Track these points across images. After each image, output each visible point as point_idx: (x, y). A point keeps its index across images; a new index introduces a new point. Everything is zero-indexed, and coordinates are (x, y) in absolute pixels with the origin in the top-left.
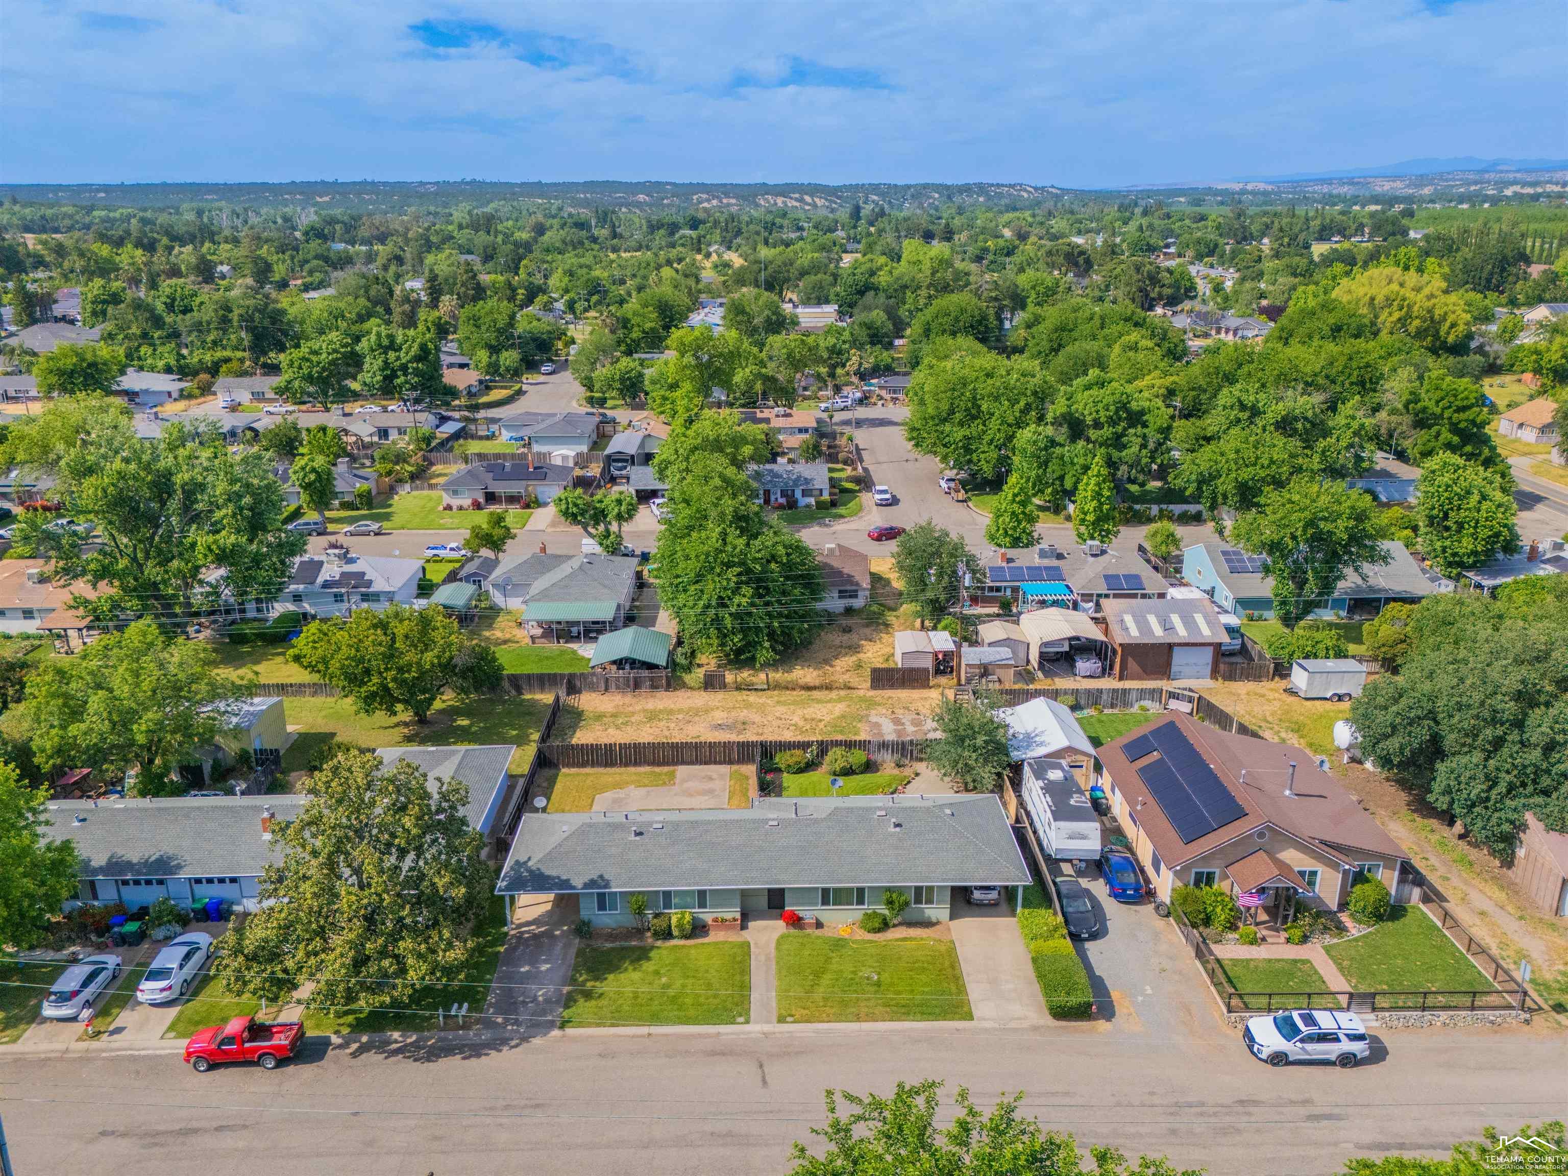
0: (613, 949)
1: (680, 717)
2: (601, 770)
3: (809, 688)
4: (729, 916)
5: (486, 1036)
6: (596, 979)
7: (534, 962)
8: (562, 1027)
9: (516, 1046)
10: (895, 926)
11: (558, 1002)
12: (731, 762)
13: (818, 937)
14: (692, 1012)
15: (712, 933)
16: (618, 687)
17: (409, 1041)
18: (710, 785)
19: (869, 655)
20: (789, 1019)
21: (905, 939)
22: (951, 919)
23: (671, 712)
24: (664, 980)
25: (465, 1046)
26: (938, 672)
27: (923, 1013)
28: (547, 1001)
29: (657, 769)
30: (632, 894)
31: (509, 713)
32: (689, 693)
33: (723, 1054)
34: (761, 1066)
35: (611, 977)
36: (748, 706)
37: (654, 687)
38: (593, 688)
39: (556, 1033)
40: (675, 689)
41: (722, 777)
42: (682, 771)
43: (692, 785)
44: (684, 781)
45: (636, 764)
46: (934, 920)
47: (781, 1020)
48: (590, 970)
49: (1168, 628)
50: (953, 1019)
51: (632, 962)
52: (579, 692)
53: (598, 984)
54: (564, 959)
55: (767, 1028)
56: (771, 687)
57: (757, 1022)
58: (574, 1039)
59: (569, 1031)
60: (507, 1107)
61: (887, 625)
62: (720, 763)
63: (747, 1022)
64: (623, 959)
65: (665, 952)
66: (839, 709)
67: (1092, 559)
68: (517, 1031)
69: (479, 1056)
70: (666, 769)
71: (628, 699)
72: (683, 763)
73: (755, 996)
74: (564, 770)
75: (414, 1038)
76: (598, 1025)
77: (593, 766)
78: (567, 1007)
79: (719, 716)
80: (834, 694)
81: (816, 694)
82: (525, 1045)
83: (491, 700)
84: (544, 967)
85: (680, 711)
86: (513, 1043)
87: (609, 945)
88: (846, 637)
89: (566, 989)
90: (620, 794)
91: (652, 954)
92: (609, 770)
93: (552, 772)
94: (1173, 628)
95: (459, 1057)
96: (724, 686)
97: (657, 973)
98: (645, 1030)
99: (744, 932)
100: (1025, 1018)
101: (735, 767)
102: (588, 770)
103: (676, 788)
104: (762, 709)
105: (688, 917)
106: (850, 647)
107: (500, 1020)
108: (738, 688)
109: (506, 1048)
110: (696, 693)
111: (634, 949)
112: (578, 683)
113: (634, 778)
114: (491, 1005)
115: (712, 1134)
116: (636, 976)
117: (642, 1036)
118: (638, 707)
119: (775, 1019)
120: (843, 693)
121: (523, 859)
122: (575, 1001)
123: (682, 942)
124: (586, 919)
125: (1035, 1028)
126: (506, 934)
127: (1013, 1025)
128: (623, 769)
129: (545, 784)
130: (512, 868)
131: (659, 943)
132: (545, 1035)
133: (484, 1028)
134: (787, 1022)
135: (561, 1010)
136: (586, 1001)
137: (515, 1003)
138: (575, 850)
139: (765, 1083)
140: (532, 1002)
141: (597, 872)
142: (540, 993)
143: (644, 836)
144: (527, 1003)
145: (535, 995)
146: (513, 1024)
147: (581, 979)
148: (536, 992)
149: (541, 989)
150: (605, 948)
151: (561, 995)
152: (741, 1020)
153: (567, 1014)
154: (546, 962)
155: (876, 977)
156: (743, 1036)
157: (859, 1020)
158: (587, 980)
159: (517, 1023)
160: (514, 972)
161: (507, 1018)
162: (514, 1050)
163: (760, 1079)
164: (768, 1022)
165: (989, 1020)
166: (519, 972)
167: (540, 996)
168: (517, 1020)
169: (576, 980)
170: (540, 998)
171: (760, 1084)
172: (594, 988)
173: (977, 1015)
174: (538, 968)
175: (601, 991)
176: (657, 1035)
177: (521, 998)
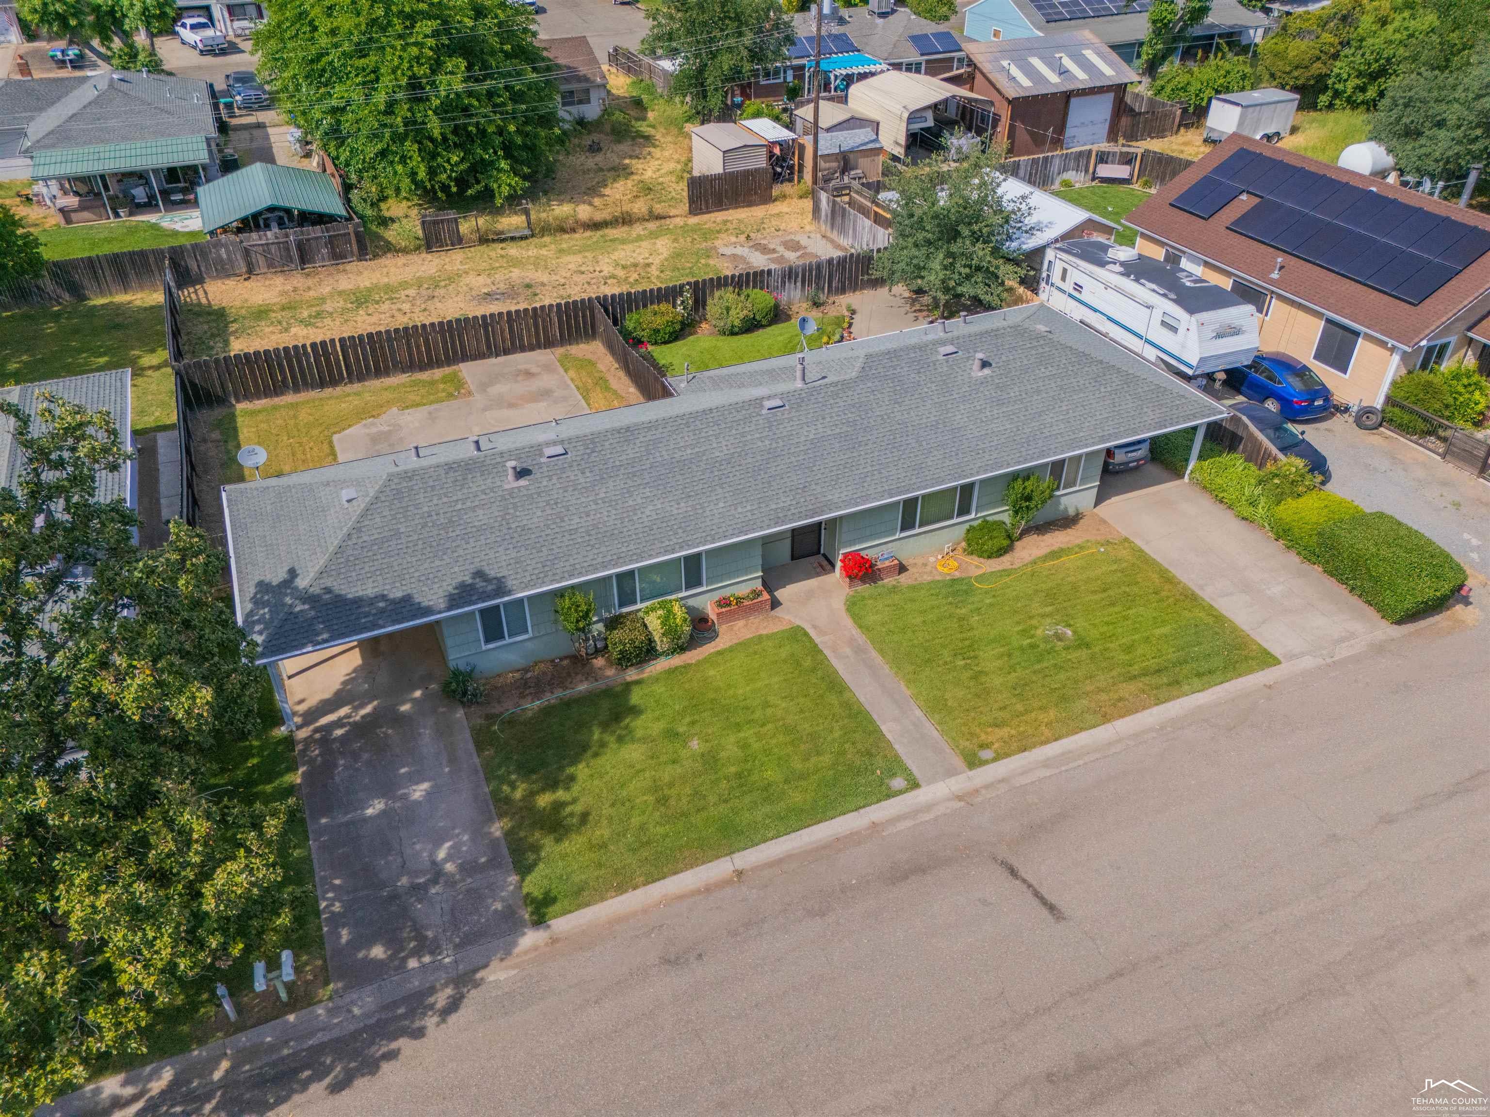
0: (547, 712)
1: (412, 292)
2: (314, 394)
3: (595, 226)
4: (743, 590)
6: (552, 785)
7: (387, 789)
8: (539, 921)
9: (454, 1006)
10: (1020, 538)
11: (494, 863)
12: (549, 344)
13: (913, 588)
14: (796, 798)
15: (722, 629)
16: (270, 265)
17: (157, 1086)
18: (535, 385)
19: (649, 174)
20: (987, 754)
21: (1054, 555)
22: (1099, 501)
23: (389, 289)
24: (695, 744)
25: (321, 1049)
26: (777, 178)
27: (1199, 675)
28: (468, 868)
29: (425, 376)
30: (560, 594)
31: (76, 331)
32: (401, 260)
33: (920, 870)
34: (1013, 872)
35: (581, 770)
36: (515, 262)
37: (338, 256)
38: (224, 271)
39: (530, 939)
40: (376, 256)
41: (548, 368)
42: (468, 371)
43: (499, 389)
44: (484, 387)
45: (379, 372)
46: (1071, 512)
47: (973, 762)
48: (526, 770)
49: (1063, 72)
50: (1251, 671)
51: (605, 726)
52: (200, 280)
53: (561, 794)
54: (452, 760)
55: (958, 784)
56: (534, 232)
57: (931, 782)
59: (561, 924)
61: (647, 138)
62: (532, 348)
63: (914, 785)
64: (581, 725)
65: (659, 689)
66: (664, 246)
67: (880, 21)
68: (437, 966)
69: (371, 1067)
70: (438, 373)
71: (297, 280)
72: (465, 358)
73: (889, 729)
74: (241, 407)
75: (167, 1075)
76: (621, 889)
77: (297, 389)
78: (524, 869)
79: (480, 283)
80: (638, 229)
81: (612, 233)
82: (473, 996)
83: (26, 317)
84: (419, 791)
85: (404, 285)
86: (441, 999)
87: (533, 706)
88: (599, 158)
89: (497, 829)
90: (381, 425)
91: (635, 698)
92: (328, 391)
93: (218, 412)
94: (1067, 71)
95: (317, 1089)
96: (458, 241)
97: (671, 735)
98: (721, 868)
99: (778, 612)
100: (1352, 635)
101: (560, 351)
102: (289, 398)
103: (478, 399)
104: (537, 263)
105: (679, 612)
106: (613, 169)
107: (378, 952)
108: (484, 240)
109: (431, 1021)
110: (414, 258)
111: (590, 699)
112: (193, 265)
113: (388, 395)
114: (336, 920)
115: (1050, 1077)
116: (633, 753)
117: (725, 883)
118: (326, 290)
119: (958, 762)
120: (652, 226)
121: (276, 576)
122: (536, 848)
123: (677, 660)
124: (462, 667)
125: (1379, 649)
126: (289, 741)
127: (1343, 652)
128: (357, 386)
129: (216, 435)
130: (257, 602)
131: (632, 675)
132: (508, 953)
133: (348, 988)
134: (985, 762)
135: (513, 879)
136: (558, 840)
137: (394, 897)
138: (397, 534)
139: (1052, 908)
140: (435, 881)
141: (472, 568)
142: (442, 854)
143: (537, 474)
144: (424, 887)
145: (434, 863)
146: (417, 953)
147: (518, 794)
148: (432, 854)
149: (438, 844)
150: (530, 714)
151: (494, 844)
152: (898, 783)
153: (534, 884)
154: (415, 778)
155: (1069, 633)
156: (927, 817)
157: (1106, 719)
158: (532, 794)
159: (425, 946)
160: (352, 822)
161: (394, 943)
162: (453, 1019)
163: (1036, 902)
164: (951, 773)
165: (1303, 654)
166: (365, 820)
167: (446, 860)
168: (421, 939)
169: (508, 800)
170: (449, 867)
171: (1045, 912)
172: (558, 806)
173: (1276, 650)
174: (405, 797)
175: (578, 808)
176: (756, 869)
177: (404, 881)
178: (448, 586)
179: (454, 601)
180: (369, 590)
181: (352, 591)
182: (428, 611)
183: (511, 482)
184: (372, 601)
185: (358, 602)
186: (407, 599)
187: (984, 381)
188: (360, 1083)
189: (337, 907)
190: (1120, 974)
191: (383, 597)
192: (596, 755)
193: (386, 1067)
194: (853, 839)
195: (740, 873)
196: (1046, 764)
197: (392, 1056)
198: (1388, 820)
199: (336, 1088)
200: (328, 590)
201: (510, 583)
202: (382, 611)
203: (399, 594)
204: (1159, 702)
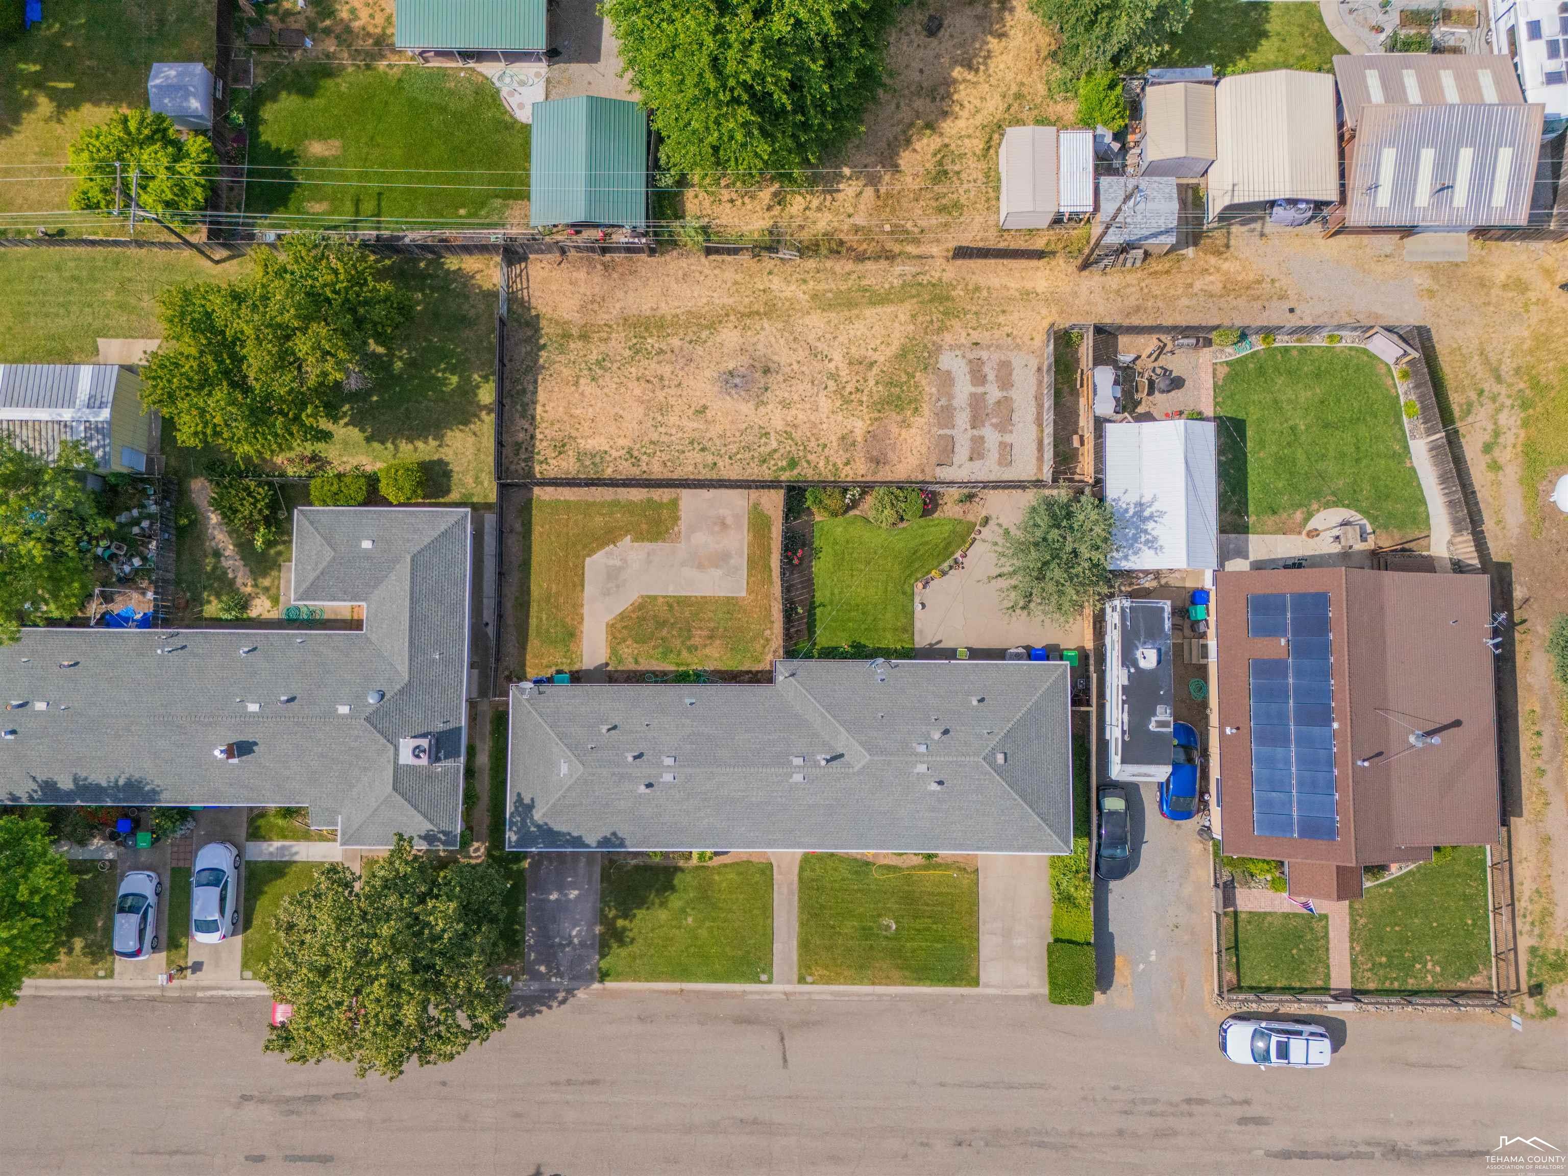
0: (636, 870)
1: (676, 344)
5: (535, 986)
6: (625, 916)
7: (561, 888)
8: (602, 981)
9: (563, 1002)
11: (592, 946)
13: (841, 860)
14: (719, 968)
16: (579, 252)
18: (723, 542)
19: (963, 120)
20: (809, 979)
21: (929, 866)
23: (662, 328)
24: (691, 921)
25: (518, 998)
28: (582, 944)
29: (656, 494)
32: (684, 264)
33: (749, 1022)
34: (782, 1039)
35: (640, 914)
38: (543, 253)
39: (596, 986)
40: (664, 251)
42: (687, 500)
44: (691, 528)
47: (802, 980)
48: (618, 902)
50: (960, 986)
51: (657, 893)
52: (525, 258)
53: (627, 923)
54: (590, 882)
55: (788, 988)
57: (777, 983)
58: (614, 994)
59: (610, 985)
60: (569, 1082)
63: (770, 981)
64: (648, 886)
65: (689, 879)
66: (900, 327)
68: (561, 983)
69: (533, 1013)
70: (666, 497)
73: (777, 947)
76: (635, 979)
78: (603, 956)
79: (731, 349)
82: (571, 1000)
84: (573, 894)
85: (675, 324)
86: (561, 995)
87: (631, 862)
89: (598, 929)
90: (616, 556)
91: (676, 881)
94: (1452, 186)
97: (683, 911)
98: (675, 986)
100: (1025, 986)
101: (754, 500)
103: (683, 547)
105: (709, 854)
107: (543, 969)
109: (555, 1004)
110: (694, 265)
113: (628, 516)
115: (741, 1121)
116: (663, 915)
117: (674, 993)
118: (615, 309)
119: (795, 977)
122: (609, 947)
127: (1016, 992)
130: (517, 809)
131: (681, 862)
132: (587, 987)
133: (530, 980)
134: (807, 983)
135: (597, 957)
136: (619, 947)
137: (552, 946)
138: (581, 804)
139: (785, 1060)
140: (568, 945)
141: (612, 830)
142: (574, 933)
143: (655, 788)
144: (564, 946)
145: (570, 936)
146: (556, 975)
147: (611, 916)
148: (571, 930)
149: (574, 927)
150: (629, 868)
151: (595, 935)
152: (764, 977)
153: (603, 964)
154: (573, 886)
155: (894, 927)
156: (766, 997)
157: (873, 984)
158: (616, 917)
159: (559, 974)
160: (543, 900)
161: (549, 968)
162: (562, 1006)
163: (781, 1056)
164: (789, 982)
165: (993, 986)
166: (549, 901)
167: (576, 936)
168: (559, 970)
169: (606, 916)
170: (576, 941)
171: (781, 1062)
172: (624, 929)
173: (983, 978)
174: (566, 895)
175: (631, 934)
176: (689, 991)
177: (557, 940)
178: (599, 836)
179: (600, 844)
180: (564, 829)
181: (556, 828)
182: (588, 846)
183: (642, 789)
184: (564, 834)
185: (558, 833)
186: (580, 838)
187: (933, 793)
188: (528, 1017)
189: (532, 941)
190: (790, 1097)
191: (569, 834)
192: (648, 908)
193: (537, 1015)
194: (732, 995)
195: (682, 990)
196: (832, 993)
197: (540, 1012)
198: (942, 1085)
199: (521, 1016)
200: (546, 824)
201: (627, 843)
202: (567, 840)
203: (575, 834)
204: (903, 984)
